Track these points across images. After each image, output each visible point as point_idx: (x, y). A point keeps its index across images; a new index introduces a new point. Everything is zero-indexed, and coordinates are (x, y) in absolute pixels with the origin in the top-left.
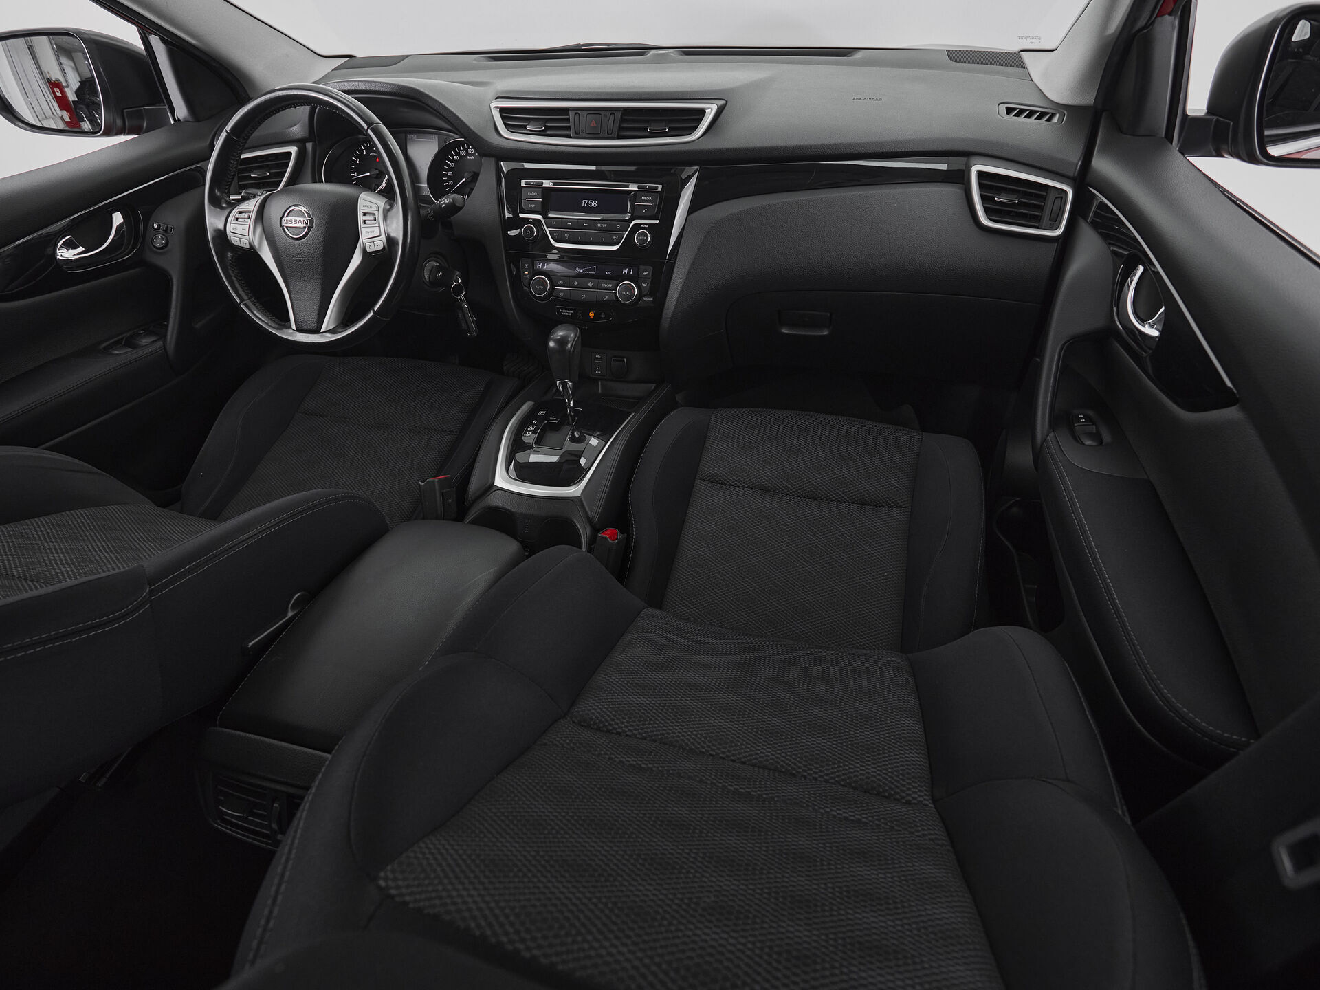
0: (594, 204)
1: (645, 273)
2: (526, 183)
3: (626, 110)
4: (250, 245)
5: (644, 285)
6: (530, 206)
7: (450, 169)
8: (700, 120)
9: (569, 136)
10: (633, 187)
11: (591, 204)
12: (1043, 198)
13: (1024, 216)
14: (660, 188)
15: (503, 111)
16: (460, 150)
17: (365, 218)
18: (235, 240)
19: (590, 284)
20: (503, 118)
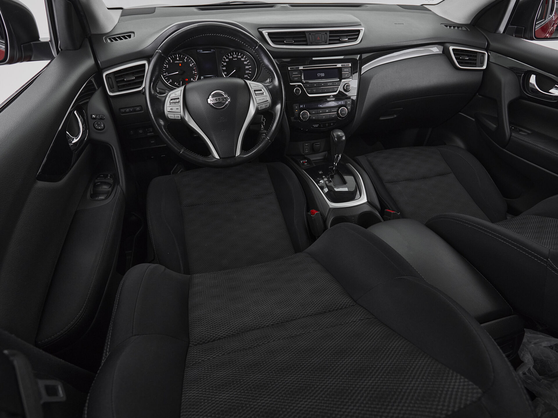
0: (323, 75)
1: (349, 102)
2: (290, 68)
3: (331, 32)
4: (181, 117)
5: (349, 108)
6: (295, 79)
7: (224, 66)
8: (358, 35)
9: (307, 45)
10: (339, 65)
11: (322, 75)
12: (476, 56)
13: (471, 63)
14: (350, 65)
15: (269, 34)
16: (228, 56)
17: (256, 92)
18: (171, 116)
19: (327, 111)
20: (270, 37)
